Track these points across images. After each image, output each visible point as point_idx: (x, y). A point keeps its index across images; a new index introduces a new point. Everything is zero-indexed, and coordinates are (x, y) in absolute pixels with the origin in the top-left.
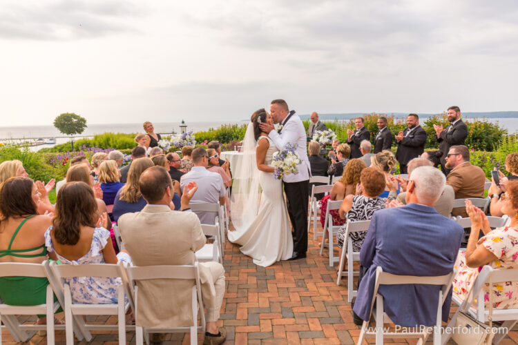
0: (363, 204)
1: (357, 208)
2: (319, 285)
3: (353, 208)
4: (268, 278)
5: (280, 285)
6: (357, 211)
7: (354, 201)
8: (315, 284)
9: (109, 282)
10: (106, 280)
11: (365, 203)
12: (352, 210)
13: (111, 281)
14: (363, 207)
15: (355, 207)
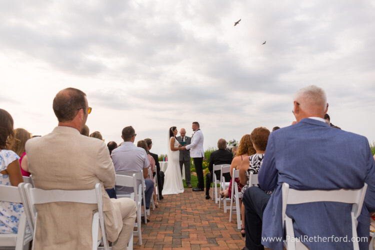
0: (259, 161)
1: (254, 165)
2: (228, 242)
3: (250, 166)
4: (183, 237)
5: (192, 242)
6: (255, 168)
7: (251, 160)
8: (225, 241)
9: (12, 208)
10: (9, 206)
11: (260, 159)
12: (250, 168)
13: (15, 209)
14: (259, 163)
15: (252, 165)
